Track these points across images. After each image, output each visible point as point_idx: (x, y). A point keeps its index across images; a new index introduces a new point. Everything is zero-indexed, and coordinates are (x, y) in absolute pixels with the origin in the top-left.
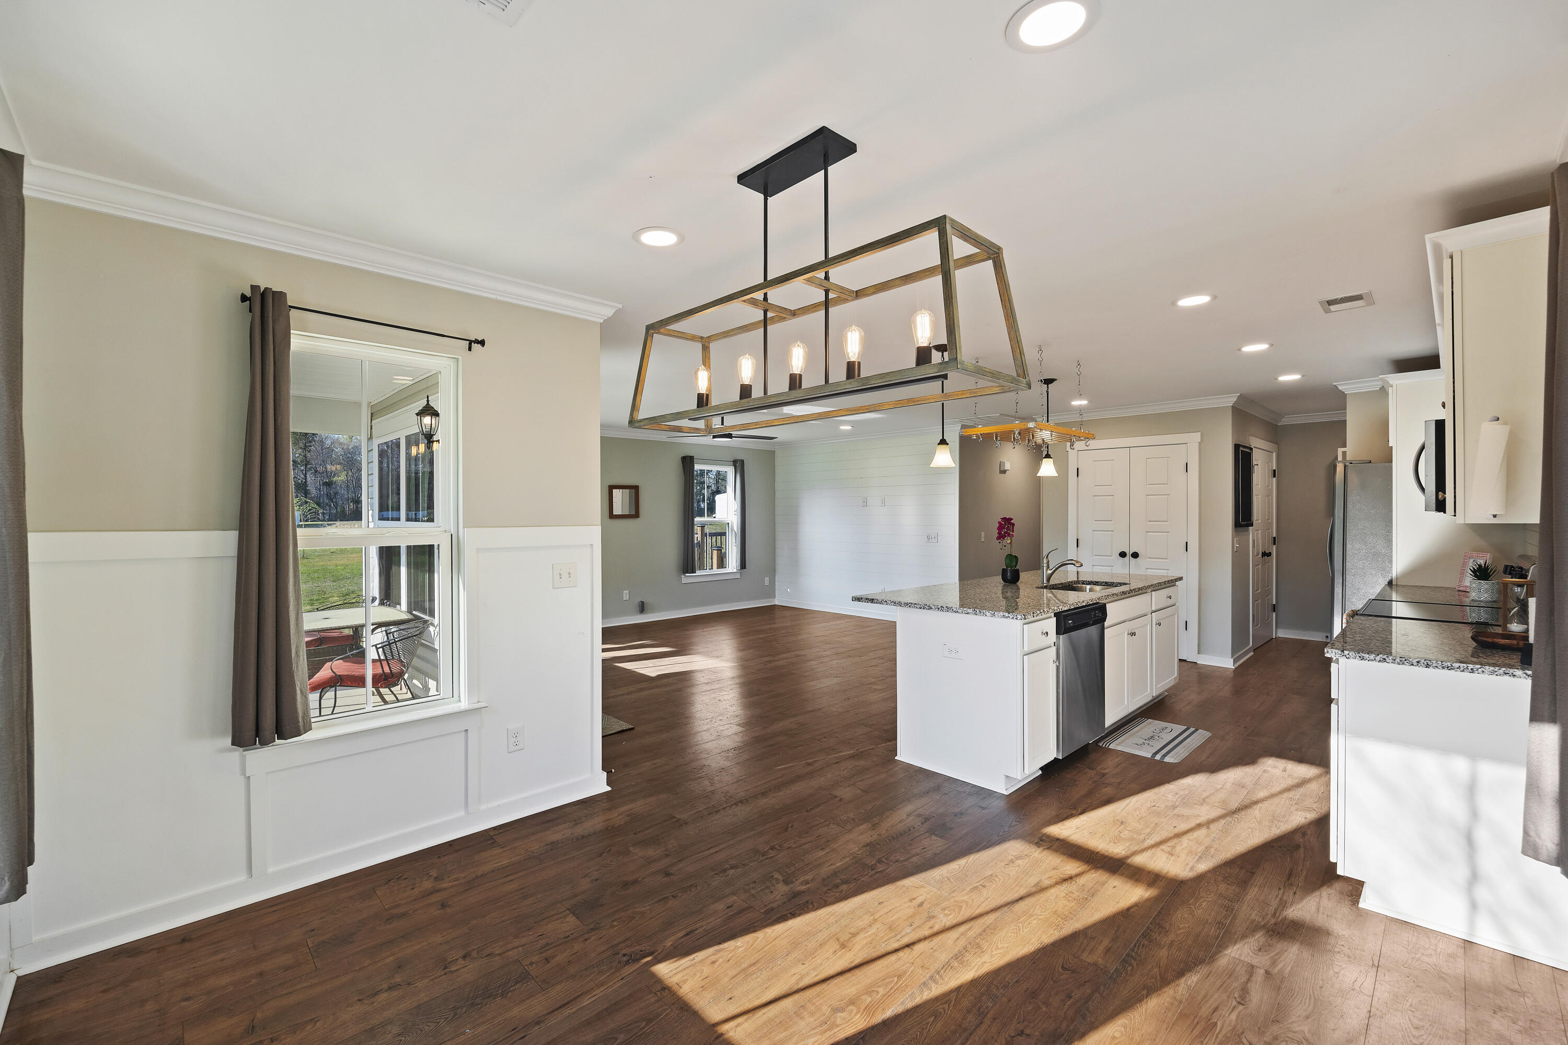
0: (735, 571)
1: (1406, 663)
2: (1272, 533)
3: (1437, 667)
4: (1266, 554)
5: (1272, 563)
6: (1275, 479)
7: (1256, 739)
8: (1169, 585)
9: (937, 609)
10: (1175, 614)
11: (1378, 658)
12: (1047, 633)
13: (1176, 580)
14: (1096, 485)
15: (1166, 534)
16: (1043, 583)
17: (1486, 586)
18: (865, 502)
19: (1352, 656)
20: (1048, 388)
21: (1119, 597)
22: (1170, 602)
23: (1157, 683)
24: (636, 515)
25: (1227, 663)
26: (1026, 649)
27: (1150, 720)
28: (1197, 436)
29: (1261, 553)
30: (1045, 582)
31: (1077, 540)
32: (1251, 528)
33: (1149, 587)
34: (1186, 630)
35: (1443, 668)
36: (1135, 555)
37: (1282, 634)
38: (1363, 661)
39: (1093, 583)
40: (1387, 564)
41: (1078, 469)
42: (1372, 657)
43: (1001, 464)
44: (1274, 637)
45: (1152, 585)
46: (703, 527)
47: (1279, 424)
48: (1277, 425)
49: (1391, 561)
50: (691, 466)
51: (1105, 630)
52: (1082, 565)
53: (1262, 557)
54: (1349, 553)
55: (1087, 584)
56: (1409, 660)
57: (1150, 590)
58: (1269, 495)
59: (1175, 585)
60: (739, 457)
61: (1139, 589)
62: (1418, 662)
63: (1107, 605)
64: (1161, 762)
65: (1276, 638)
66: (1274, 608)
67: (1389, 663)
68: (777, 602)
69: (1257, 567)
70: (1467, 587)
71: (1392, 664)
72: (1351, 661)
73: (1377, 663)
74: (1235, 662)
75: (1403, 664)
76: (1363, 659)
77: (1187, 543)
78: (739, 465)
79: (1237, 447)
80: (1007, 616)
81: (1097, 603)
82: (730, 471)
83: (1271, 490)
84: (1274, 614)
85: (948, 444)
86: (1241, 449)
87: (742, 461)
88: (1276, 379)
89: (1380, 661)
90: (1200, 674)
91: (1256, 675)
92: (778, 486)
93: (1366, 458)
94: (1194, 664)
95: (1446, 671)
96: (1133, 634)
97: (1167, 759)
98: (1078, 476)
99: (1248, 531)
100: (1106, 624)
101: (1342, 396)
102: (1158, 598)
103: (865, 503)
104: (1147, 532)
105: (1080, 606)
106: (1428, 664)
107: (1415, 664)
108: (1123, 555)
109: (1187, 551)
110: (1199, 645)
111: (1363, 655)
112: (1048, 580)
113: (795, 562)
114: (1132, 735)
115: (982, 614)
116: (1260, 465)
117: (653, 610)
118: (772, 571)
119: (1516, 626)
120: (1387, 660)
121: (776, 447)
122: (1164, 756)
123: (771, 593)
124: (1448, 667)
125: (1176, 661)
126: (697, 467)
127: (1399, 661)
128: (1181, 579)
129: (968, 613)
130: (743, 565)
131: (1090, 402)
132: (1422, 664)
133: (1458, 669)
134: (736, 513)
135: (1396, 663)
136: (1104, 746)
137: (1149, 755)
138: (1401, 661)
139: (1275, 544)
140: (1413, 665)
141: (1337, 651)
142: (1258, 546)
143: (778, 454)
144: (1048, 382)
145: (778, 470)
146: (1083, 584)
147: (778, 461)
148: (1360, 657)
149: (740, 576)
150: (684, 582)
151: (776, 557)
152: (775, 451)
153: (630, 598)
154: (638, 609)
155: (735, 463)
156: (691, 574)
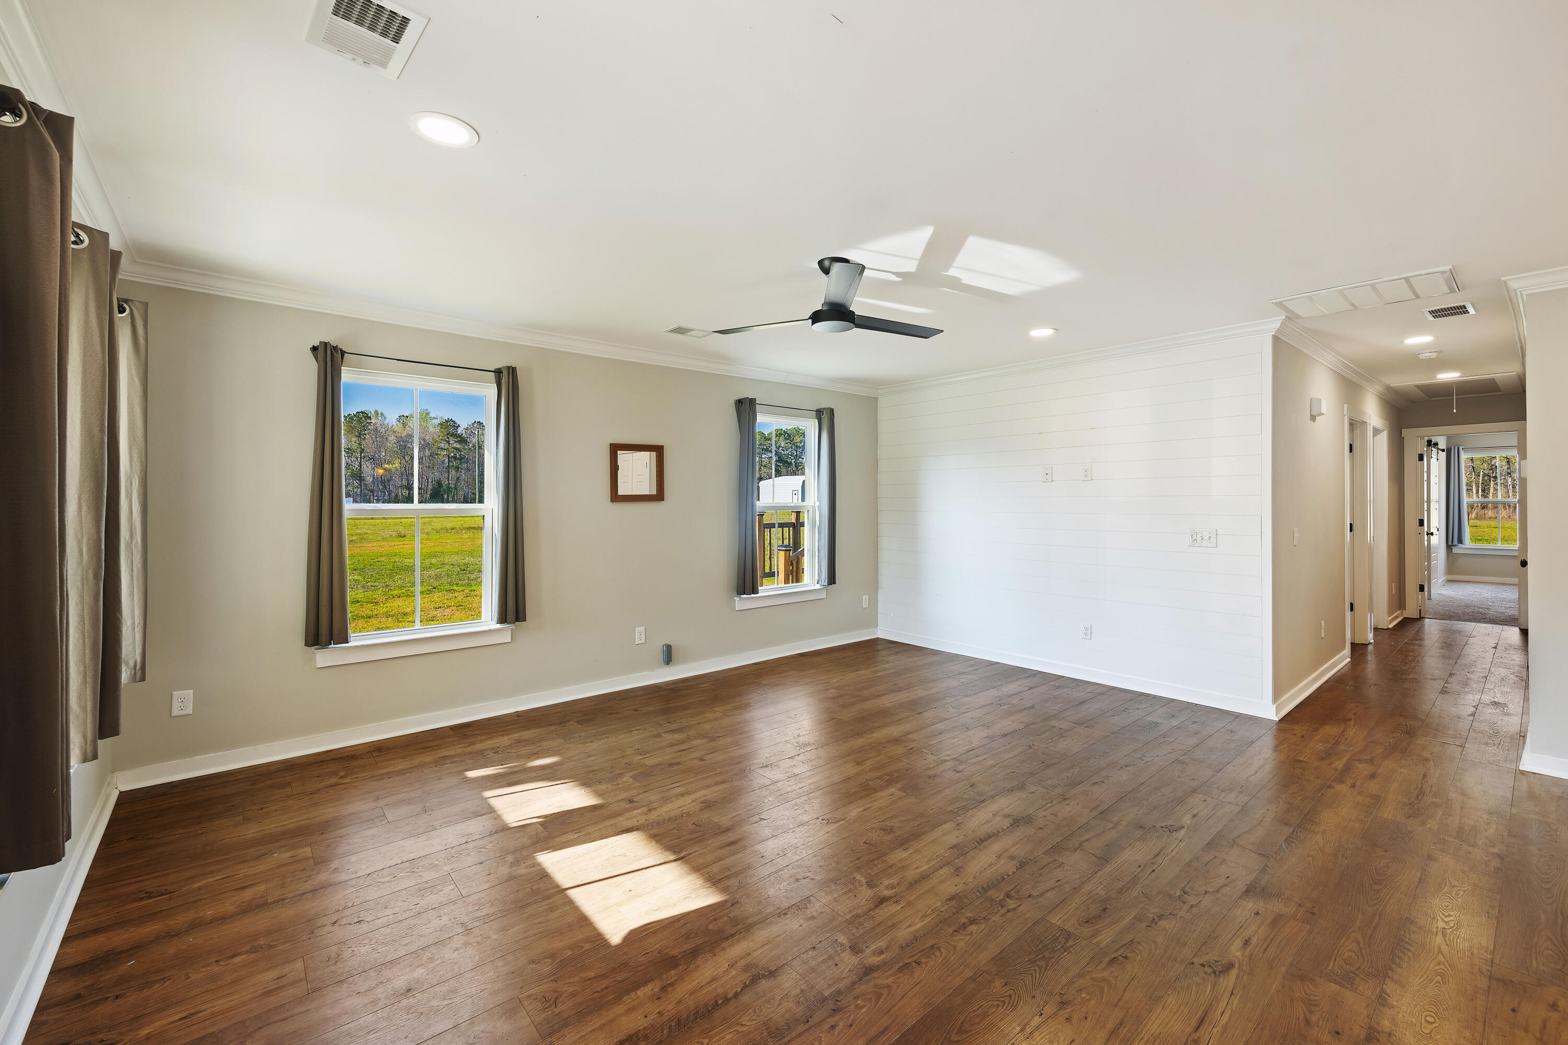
0: (818, 587)
24: (660, 496)
50: (751, 413)
60: (827, 404)
68: (879, 633)
78: (827, 418)
82: (810, 427)
87: (831, 412)
92: (883, 451)
103: (1048, 475)
117: (687, 658)
118: (873, 586)
121: (878, 391)
123: (872, 617)
126: (760, 418)
130: (831, 577)
134: (820, 495)
143: (882, 402)
145: (883, 425)
147: (883, 414)
149: (823, 595)
150: (737, 609)
151: (879, 564)
152: (877, 398)
153: (643, 641)
154: (661, 656)
155: (819, 413)
156: (753, 595)
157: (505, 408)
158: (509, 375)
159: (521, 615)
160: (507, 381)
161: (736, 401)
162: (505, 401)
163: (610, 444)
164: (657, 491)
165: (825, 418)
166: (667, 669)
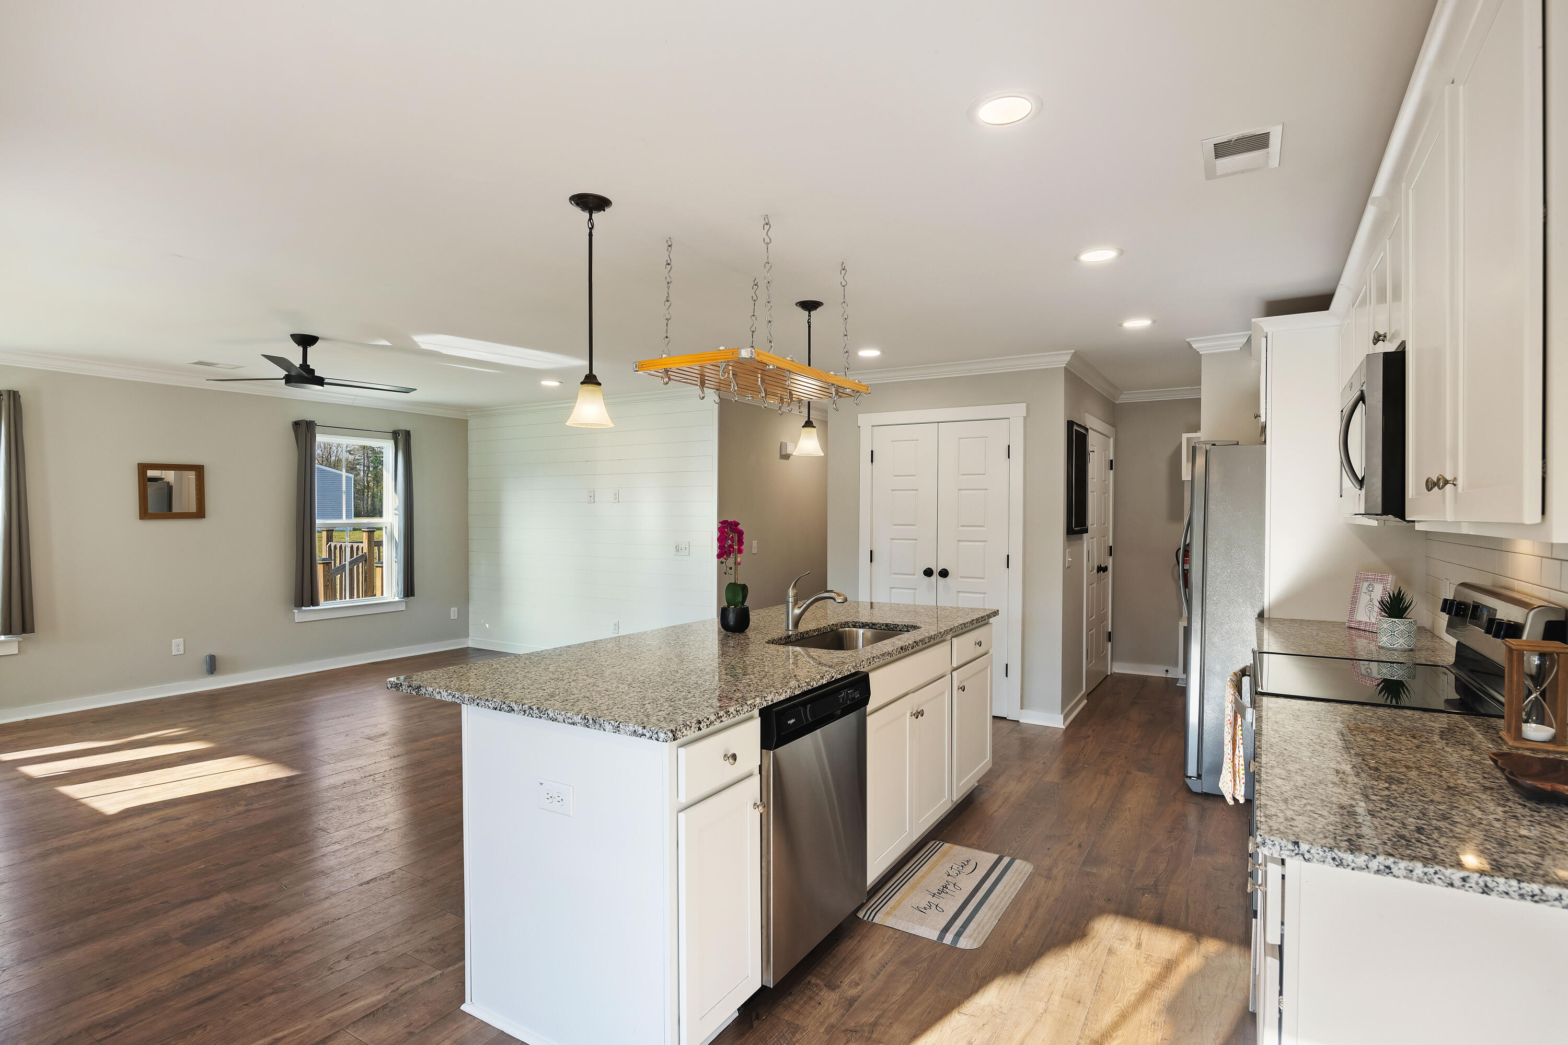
0: (397, 599)
1: (1436, 880)
2: (1108, 540)
3: (1507, 893)
4: (1102, 569)
5: (1108, 580)
6: (1111, 471)
7: (1094, 871)
8: (978, 624)
9: (522, 713)
10: (988, 667)
11: (1374, 864)
12: (734, 757)
13: (989, 616)
14: (895, 475)
15: (983, 544)
16: (788, 630)
17: (1402, 627)
18: (592, 496)
19: (1317, 856)
20: (810, 316)
21: (894, 657)
22: (980, 650)
23: (959, 781)
24: (200, 513)
25: (1056, 721)
26: (683, 800)
27: (947, 845)
28: (1021, 409)
29: (1096, 568)
30: (790, 629)
31: (871, 551)
32: (1085, 535)
33: (947, 632)
34: (1007, 676)
35: (1522, 896)
36: (944, 574)
37: (1119, 668)
38: (1341, 869)
39: (868, 625)
40: (1257, 588)
41: (872, 451)
42: (1361, 859)
43: (782, 446)
44: (1109, 674)
45: (951, 630)
46: (330, 533)
47: (1117, 402)
48: (1114, 403)
49: (1262, 585)
50: (309, 435)
51: (869, 719)
52: (846, 600)
53: (1098, 573)
54: (1210, 573)
55: (860, 628)
56: (1443, 874)
57: (949, 637)
58: (1105, 492)
59: (987, 623)
60: (403, 426)
61: (930, 638)
62: (1464, 879)
63: (871, 675)
64: (953, 948)
65: (1111, 674)
66: (1110, 637)
67: (1398, 877)
68: (471, 643)
69: (1092, 586)
70: (1360, 622)
71: (1406, 881)
72: (1314, 866)
73: (1372, 875)
74: (1065, 718)
75: (1431, 881)
76: (1340, 864)
77: (1008, 556)
78: (403, 439)
79: (1070, 424)
80: (640, 732)
81: (856, 673)
82: (387, 448)
83: (1107, 486)
84: (1110, 644)
85: (600, 384)
86: (1075, 427)
87: (408, 433)
88: (1121, 325)
89: (1378, 871)
90: (1023, 740)
91: (1091, 738)
92: (473, 471)
93: (1235, 439)
94: (1015, 724)
95: (1528, 904)
96: (919, 714)
97: (963, 943)
98: (872, 461)
99: (1081, 539)
100: (869, 708)
101: (1196, 358)
102: (963, 646)
103: (592, 498)
104: (959, 541)
105: (815, 685)
106: (1486, 886)
107: (1458, 883)
108: (928, 573)
109: (1008, 567)
110: (1022, 696)
111: (1340, 854)
112: (796, 625)
113: (497, 586)
114: (913, 888)
115: (598, 726)
116: (1096, 452)
117: (235, 668)
118: (464, 599)
119: (1535, 730)
120: (1395, 870)
121: (468, 414)
122: (959, 934)
123: (462, 628)
124: (1533, 896)
125: (989, 720)
126: (320, 438)
127: (1421, 875)
128: (996, 613)
129: (573, 724)
130: (409, 590)
131: (883, 352)
132: (1474, 885)
133: (1557, 903)
134: (397, 513)
135: (1415, 877)
136: (865, 919)
137: (933, 935)
138: (1425, 874)
139: (1111, 555)
140: (1452, 885)
141: (1284, 843)
142: (1093, 559)
143: (472, 424)
144: (810, 306)
145: (473, 448)
146: (854, 626)
147: (473, 436)
148: (1334, 859)
149: (402, 607)
150: (296, 621)
151: (470, 577)
152: (467, 420)
153: (182, 652)
154: (205, 667)
155: (395, 435)
156: (312, 608)
157: (6, 431)
158: (10, 399)
159: (28, 627)
160: (7, 404)
161: (294, 422)
162: (5, 424)
163: (138, 464)
164: (197, 508)
165: (401, 438)
166: (212, 679)
